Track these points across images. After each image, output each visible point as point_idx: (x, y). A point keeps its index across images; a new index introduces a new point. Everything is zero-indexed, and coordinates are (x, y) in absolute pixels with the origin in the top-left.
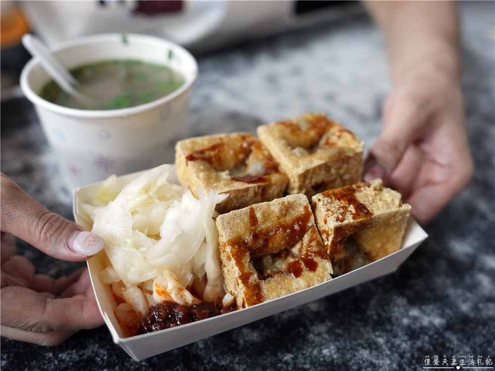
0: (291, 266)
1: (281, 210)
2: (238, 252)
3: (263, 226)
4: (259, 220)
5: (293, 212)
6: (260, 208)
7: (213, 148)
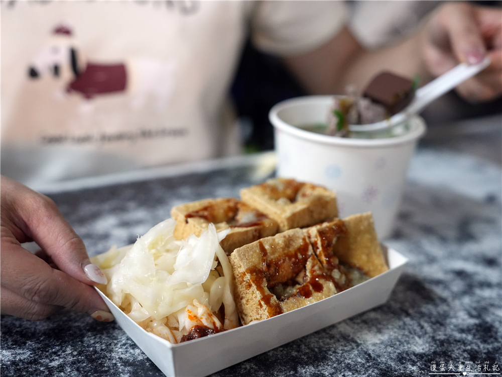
0: (301, 289)
1: (285, 242)
2: (256, 278)
3: (272, 257)
4: (268, 251)
5: (294, 244)
6: (267, 241)
7: (205, 209)
